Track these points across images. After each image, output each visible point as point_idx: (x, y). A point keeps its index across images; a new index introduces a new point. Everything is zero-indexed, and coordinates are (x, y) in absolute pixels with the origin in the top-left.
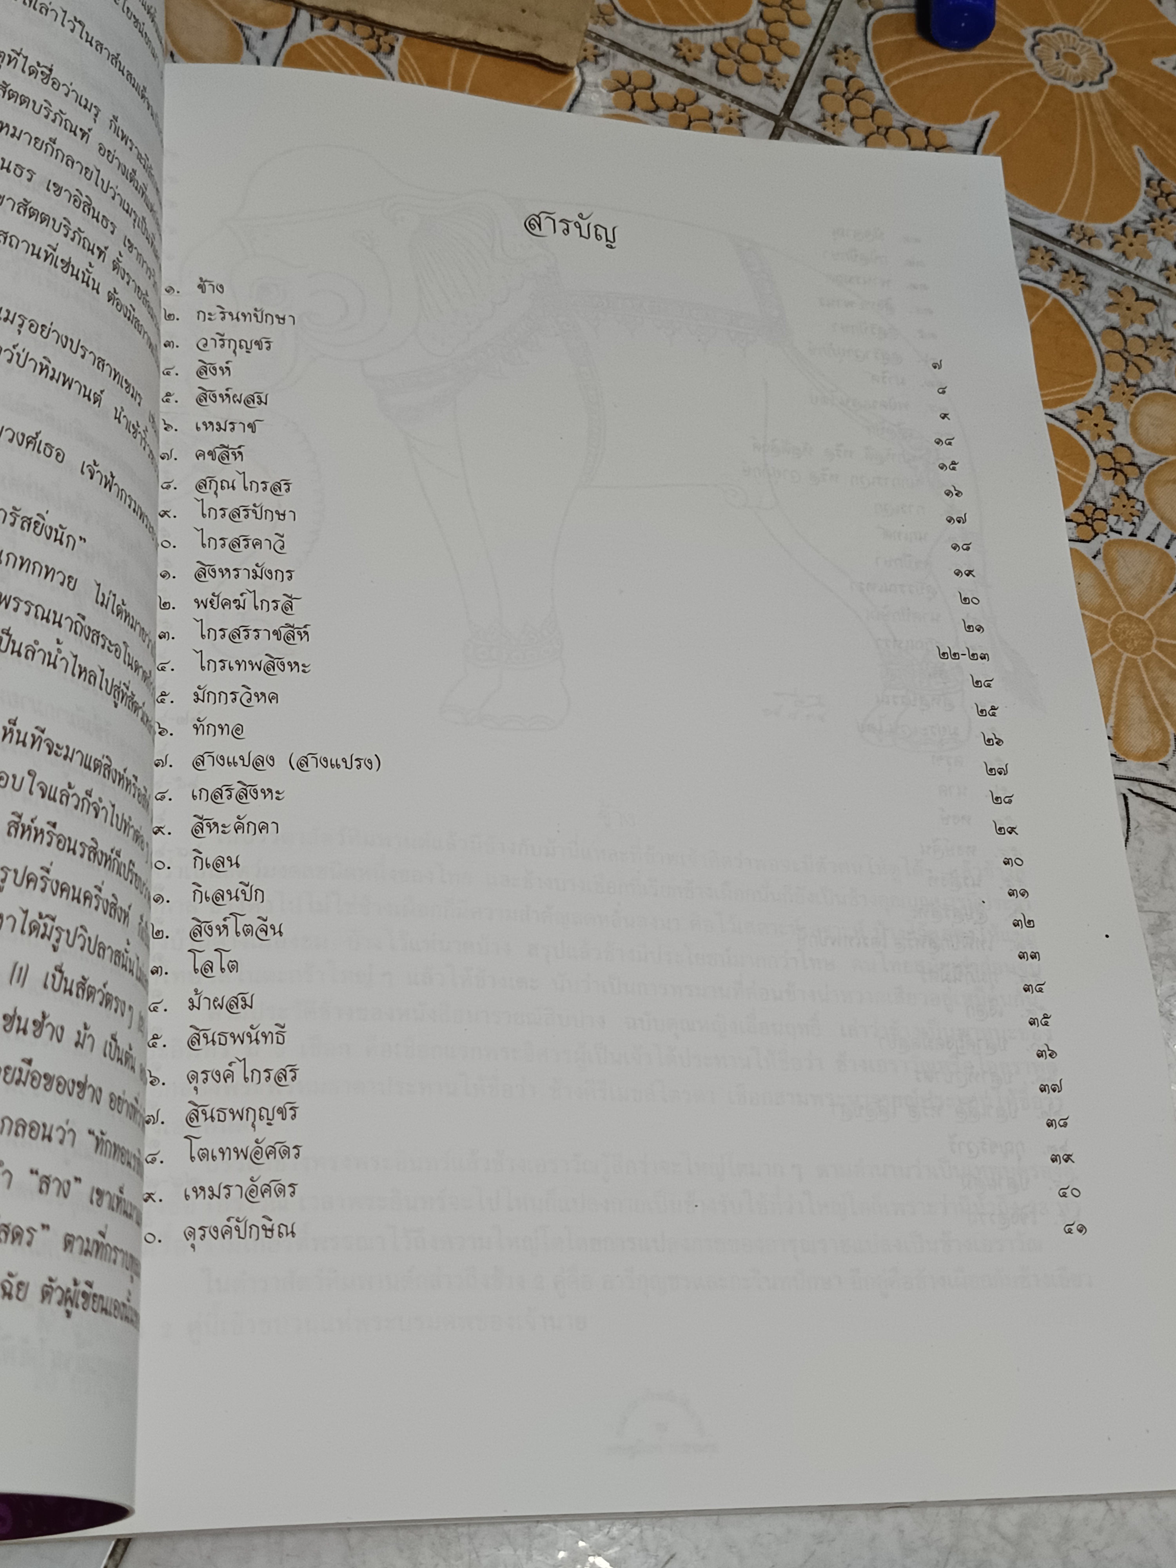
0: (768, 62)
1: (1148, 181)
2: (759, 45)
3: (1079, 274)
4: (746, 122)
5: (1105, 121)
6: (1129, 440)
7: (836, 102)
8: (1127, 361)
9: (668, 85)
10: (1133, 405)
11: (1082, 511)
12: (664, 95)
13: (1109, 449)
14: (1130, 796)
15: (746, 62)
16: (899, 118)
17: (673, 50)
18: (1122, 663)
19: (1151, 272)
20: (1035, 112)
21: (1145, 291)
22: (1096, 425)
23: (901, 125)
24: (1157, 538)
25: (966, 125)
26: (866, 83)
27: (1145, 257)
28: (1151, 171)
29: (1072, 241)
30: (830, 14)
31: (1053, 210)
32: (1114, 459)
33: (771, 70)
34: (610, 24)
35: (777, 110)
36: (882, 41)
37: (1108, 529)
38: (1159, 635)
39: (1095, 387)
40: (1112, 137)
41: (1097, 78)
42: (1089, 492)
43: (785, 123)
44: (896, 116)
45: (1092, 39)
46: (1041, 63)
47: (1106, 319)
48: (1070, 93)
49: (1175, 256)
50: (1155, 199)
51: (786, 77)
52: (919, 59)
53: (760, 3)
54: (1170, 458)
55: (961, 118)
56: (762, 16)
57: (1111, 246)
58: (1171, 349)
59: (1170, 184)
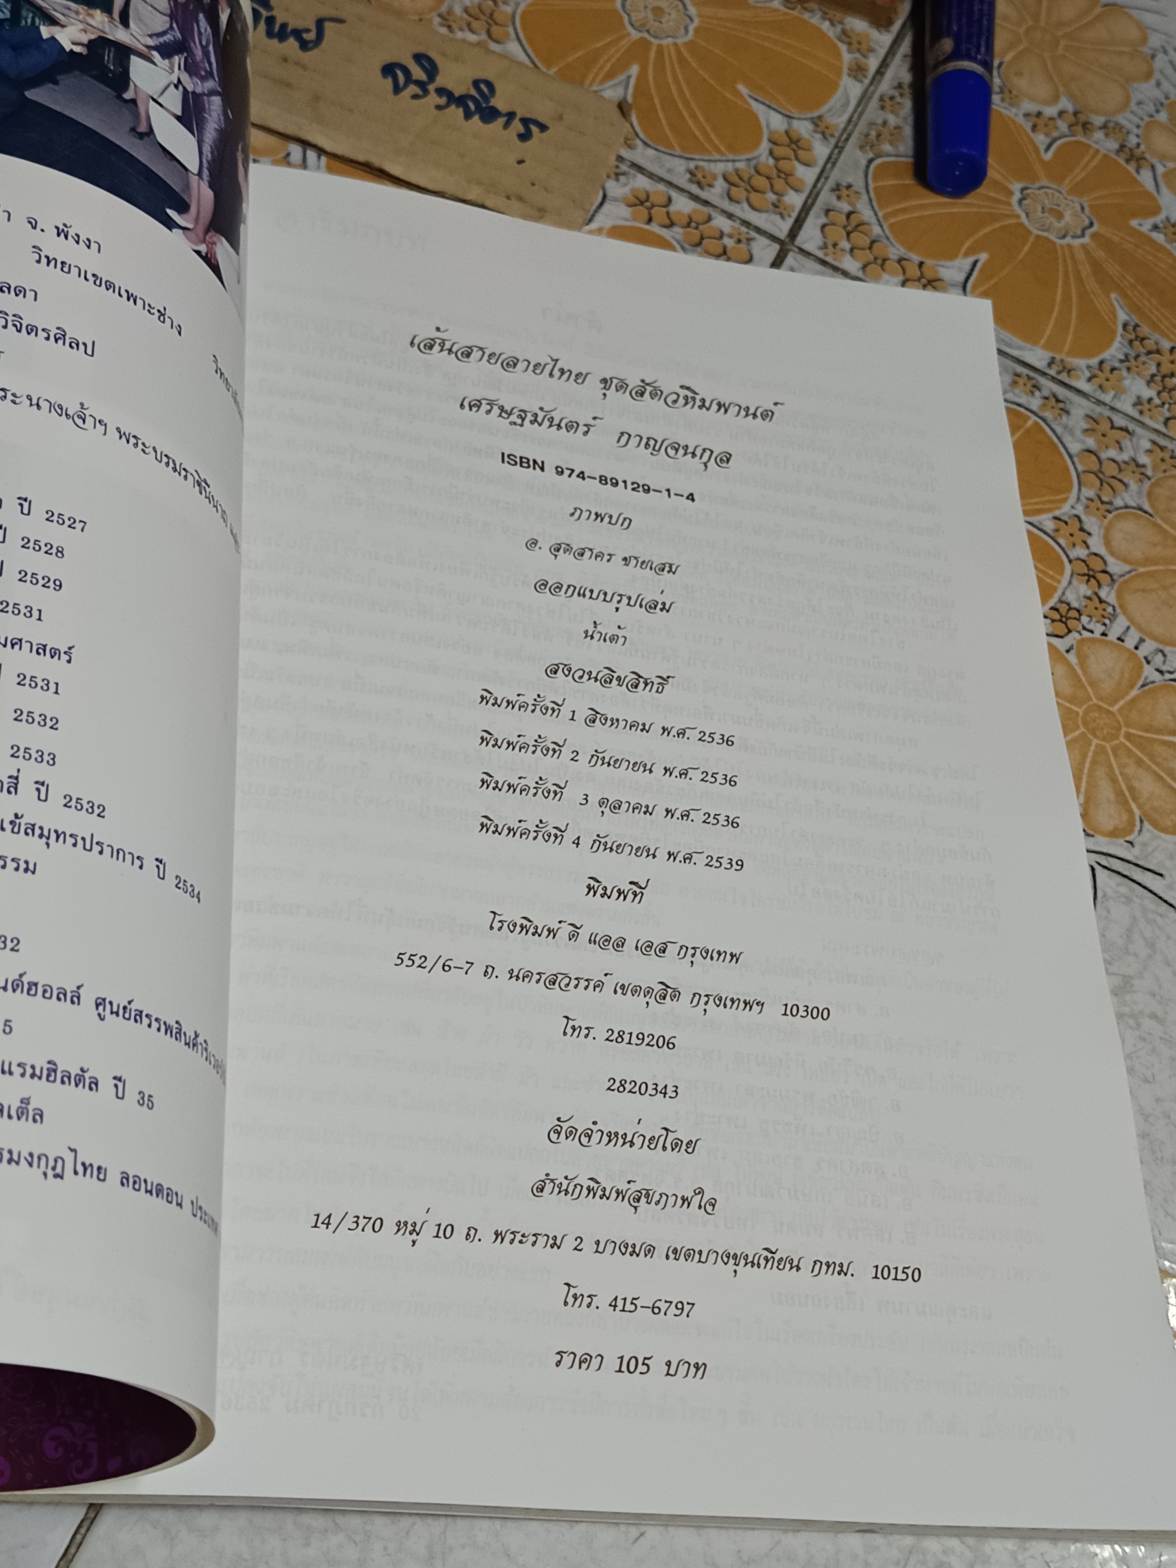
0: (775, 193)
1: (1125, 326)
2: (768, 178)
3: (1058, 401)
4: (753, 244)
5: (1086, 270)
6: (1102, 551)
7: (837, 233)
8: (1101, 480)
9: (682, 205)
10: (1106, 521)
11: (1057, 610)
12: (678, 213)
13: (1083, 557)
14: (1098, 869)
15: (756, 191)
16: (895, 251)
17: (688, 176)
18: (1092, 748)
19: (1126, 405)
20: (1020, 257)
21: (1119, 421)
22: (1072, 535)
23: (896, 257)
24: (1127, 639)
25: (957, 263)
26: (866, 219)
27: (1120, 391)
28: (1126, 317)
29: (1052, 372)
30: (834, 156)
31: (1035, 343)
32: (1087, 566)
33: (779, 201)
34: (631, 147)
35: (783, 234)
36: (881, 184)
37: (1080, 628)
38: (1128, 725)
39: (1071, 501)
40: (1091, 284)
41: (1079, 232)
42: (1063, 593)
43: (789, 247)
44: (892, 250)
45: (1075, 199)
46: (1027, 215)
47: (1083, 442)
48: (1054, 243)
49: (1148, 393)
50: (1131, 342)
51: (793, 207)
52: (915, 202)
53: (770, 141)
54: (1142, 570)
55: (952, 256)
56: (771, 153)
57: (1089, 380)
58: (1143, 474)
59: (1145, 330)
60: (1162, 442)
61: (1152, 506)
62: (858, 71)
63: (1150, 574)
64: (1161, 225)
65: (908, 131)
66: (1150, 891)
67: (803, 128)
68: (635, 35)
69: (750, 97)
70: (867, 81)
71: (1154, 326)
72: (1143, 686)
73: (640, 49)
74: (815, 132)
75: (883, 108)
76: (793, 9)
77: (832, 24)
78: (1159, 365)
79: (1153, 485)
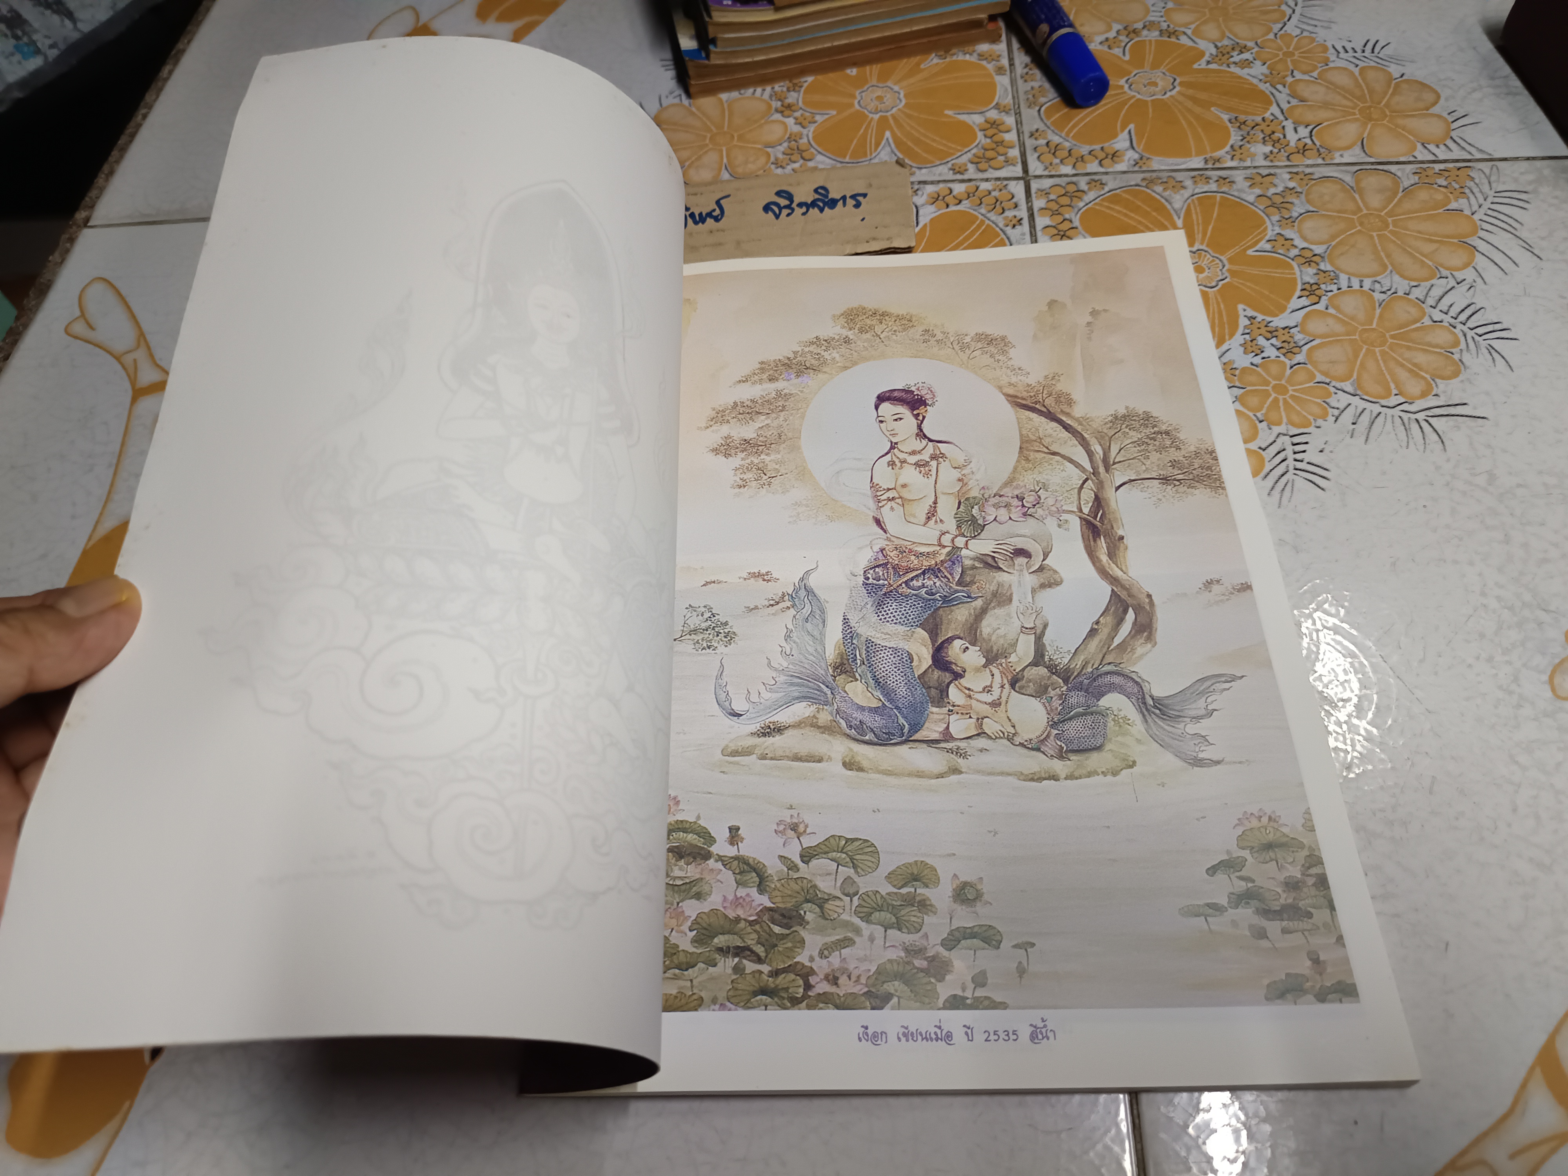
0: (1002, 155)
1: (1230, 121)
2: (993, 149)
3: (1225, 179)
5: (1189, 104)
6: (1305, 245)
7: (1048, 157)
8: (1277, 208)
9: (959, 189)
10: (1296, 227)
11: (1304, 289)
12: (960, 193)
13: (1298, 254)
14: (1429, 419)
15: (992, 160)
16: (1084, 150)
17: (951, 172)
18: (1378, 354)
19: (1261, 161)
20: (1150, 116)
21: (1265, 172)
22: (1283, 245)
23: (1087, 152)
24: (1353, 285)
25: (1120, 137)
26: (1058, 142)
27: (1253, 156)
28: (1227, 116)
29: (1210, 166)
30: (1019, 119)
31: (1191, 156)
32: (1303, 257)
33: (1006, 158)
35: (1020, 174)
36: (1052, 120)
37: (1324, 293)
38: (1388, 332)
39: (1270, 227)
40: (1198, 110)
41: (1171, 87)
42: (1302, 279)
43: (1028, 178)
44: (1082, 150)
45: (1157, 71)
46: (1139, 93)
47: (1253, 193)
48: (1163, 99)
49: (1268, 149)
50: (1239, 127)
51: (1015, 158)
52: (1076, 119)
53: (981, 130)
54: (1333, 243)
55: (1115, 136)
56: (985, 136)
57: (1232, 159)
58: (1296, 192)
59: (1242, 118)
60: (1295, 170)
61: (1314, 207)
62: (1000, 70)
63: (1339, 244)
64: (1210, 59)
65: (1047, 85)
66: (1466, 416)
67: (993, 114)
68: (876, 117)
69: (955, 114)
70: (1008, 72)
71: (1246, 113)
72: (1380, 306)
73: (883, 123)
74: (1001, 112)
75: (1026, 81)
76: (945, 58)
77: (971, 54)
78: (1262, 131)
79: (1306, 196)
